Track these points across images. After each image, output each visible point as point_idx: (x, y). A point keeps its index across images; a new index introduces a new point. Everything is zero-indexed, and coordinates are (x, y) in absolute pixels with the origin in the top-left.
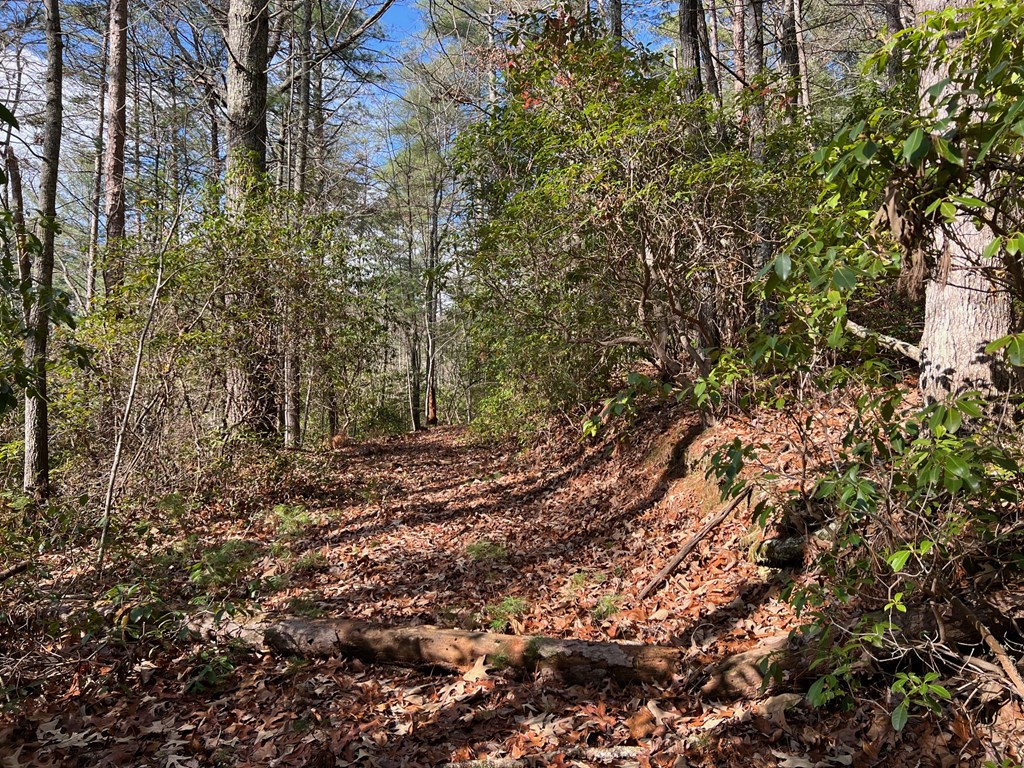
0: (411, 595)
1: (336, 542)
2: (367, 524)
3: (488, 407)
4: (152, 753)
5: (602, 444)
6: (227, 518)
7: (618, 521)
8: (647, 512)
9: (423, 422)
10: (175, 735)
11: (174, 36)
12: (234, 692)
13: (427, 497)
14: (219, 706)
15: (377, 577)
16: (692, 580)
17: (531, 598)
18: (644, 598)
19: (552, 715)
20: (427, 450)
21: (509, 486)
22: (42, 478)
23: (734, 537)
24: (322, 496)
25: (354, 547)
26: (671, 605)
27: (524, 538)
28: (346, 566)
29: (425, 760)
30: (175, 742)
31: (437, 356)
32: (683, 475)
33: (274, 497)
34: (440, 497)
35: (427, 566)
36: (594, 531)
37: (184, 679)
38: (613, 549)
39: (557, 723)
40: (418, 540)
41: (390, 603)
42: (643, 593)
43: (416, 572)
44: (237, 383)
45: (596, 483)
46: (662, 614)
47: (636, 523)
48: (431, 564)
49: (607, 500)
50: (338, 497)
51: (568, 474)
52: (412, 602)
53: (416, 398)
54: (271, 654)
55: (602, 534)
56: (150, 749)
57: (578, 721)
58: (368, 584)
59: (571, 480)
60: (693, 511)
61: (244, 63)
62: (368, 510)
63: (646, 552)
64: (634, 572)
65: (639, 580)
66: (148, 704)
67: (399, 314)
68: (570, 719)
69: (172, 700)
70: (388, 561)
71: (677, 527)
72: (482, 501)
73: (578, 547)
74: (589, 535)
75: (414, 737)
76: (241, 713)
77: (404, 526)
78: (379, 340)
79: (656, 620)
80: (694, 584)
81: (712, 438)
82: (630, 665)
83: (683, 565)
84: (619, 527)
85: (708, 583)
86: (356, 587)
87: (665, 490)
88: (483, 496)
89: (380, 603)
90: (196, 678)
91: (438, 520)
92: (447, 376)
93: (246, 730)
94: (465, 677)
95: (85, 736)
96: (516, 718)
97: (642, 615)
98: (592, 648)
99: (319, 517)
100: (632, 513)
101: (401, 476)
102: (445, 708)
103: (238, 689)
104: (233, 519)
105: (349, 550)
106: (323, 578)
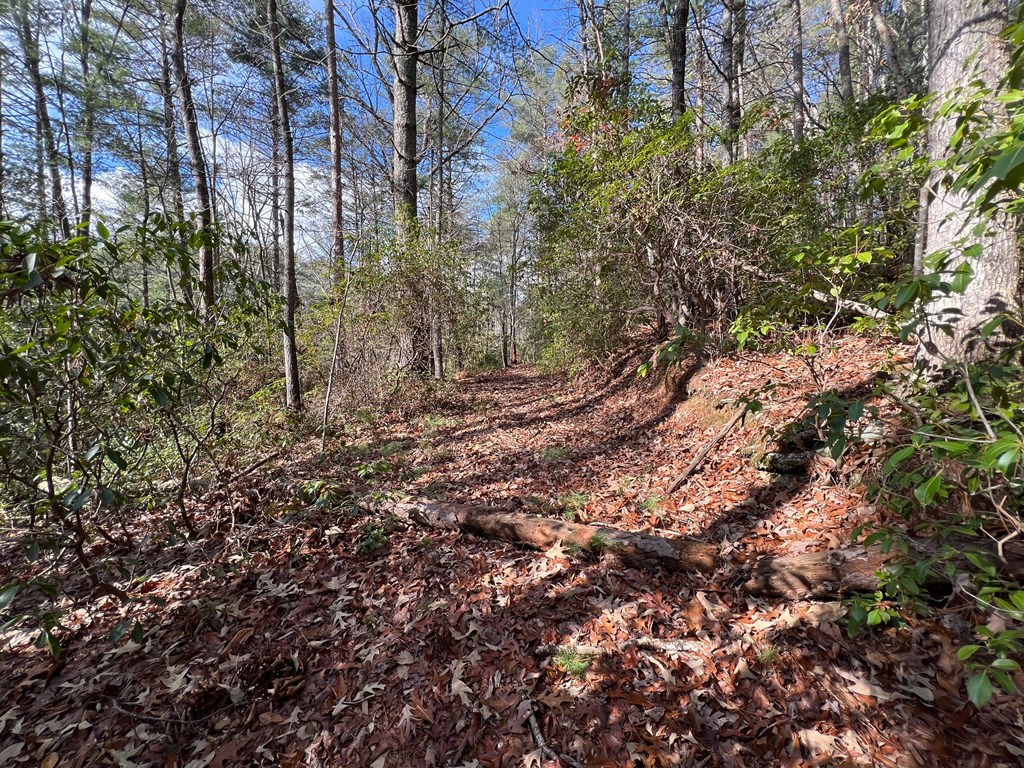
0: (506, 480)
1: (460, 439)
2: (478, 427)
3: (547, 354)
4: (327, 606)
5: (622, 377)
6: (398, 422)
7: (641, 430)
8: (661, 425)
9: (509, 363)
10: (344, 592)
11: (372, 152)
12: (387, 555)
13: (514, 410)
14: (377, 567)
15: (484, 466)
16: (707, 480)
17: (587, 486)
18: (672, 491)
19: (618, 600)
20: (512, 380)
21: (562, 404)
22: (297, 398)
23: (736, 448)
24: (453, 408)
25: (470, 444)
26: (695, 499)
27: (577, 440)
28: (465, 457)
29: (520, 636)
30: (344, 597)
31: (516, 326)
32: (686, 399)
33: (425, 410)
34: (522, 410)
35: (515, 459)
36: (624, 437)
37: (357, 542)
38: (641, 450)
39: (623, 608)
40: (511, 440)
41: (492, 486)
42: (670, 488)
43: (510, 464)
44: (406, 342)
45: (621, 403)
46: (688, 507)
47: (653, 432)
48: (518, 457)
49: (630, 415)
50: (461, 409)
51: (602, 396)
52: (506, 486)
53: (505, 350)
54: (414, 525)
55: (631, 439)
56: (326, 604)
57: (642, 608)
58: (478, 472)
59: (603, 400)
60: (696, 425)
61: (403, 153)
62: (479, 418)
63: (666, 454)
64: (659, 469)
65: (664, 476)
66: (332, 561)
67: (495, 302)
68: (634, 604)
69: (348, 558)
70: (491, 454)
71: (685, 436)
72: (547, 413)
73: (615, 449)
74: (622, 440)
75: (512, 609)
76: (390, 576)
77: (500, 430)
78: (484, 317)
79: (685, 512)
80: (710, 483)
81: (708, 375)
82: (677, 557)
83: (698, 468)
84: (642, 435)
85: (721, 483)
86: (471, 473)
87: (673, 410)
88: (547, 409)
89: (485, 488)
90: (363, 543)
91: (521, 425)
92: (522, 336)
93: (391, 592)
94: (547, 554)
95: (288, 587)
96: (590, 599)
97: (673, 506)
98: (645, 541)
99: (451, 422)
100: (650, 425)
101: (497, 396)
102: (533, 582)
103: (390, 554)
104: (402, 423)
105: (467, 445)
106: (451, 465)
